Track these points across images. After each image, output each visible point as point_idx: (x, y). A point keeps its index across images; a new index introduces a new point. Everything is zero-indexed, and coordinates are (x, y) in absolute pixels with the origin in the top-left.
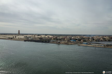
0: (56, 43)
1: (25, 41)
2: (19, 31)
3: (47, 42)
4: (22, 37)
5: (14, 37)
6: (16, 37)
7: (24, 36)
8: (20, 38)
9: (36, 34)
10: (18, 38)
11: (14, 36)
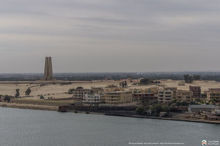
0: (206, 118)
1: (63, 109)
2: (48, 61)
3: (162, 113)
4: (59, 91)
5: (22, 94)
6: (28, 92)
7: (67, 88)
8: (46, 97)
9: (131, 77)
10: (38, 98)
11: (23, 88)
